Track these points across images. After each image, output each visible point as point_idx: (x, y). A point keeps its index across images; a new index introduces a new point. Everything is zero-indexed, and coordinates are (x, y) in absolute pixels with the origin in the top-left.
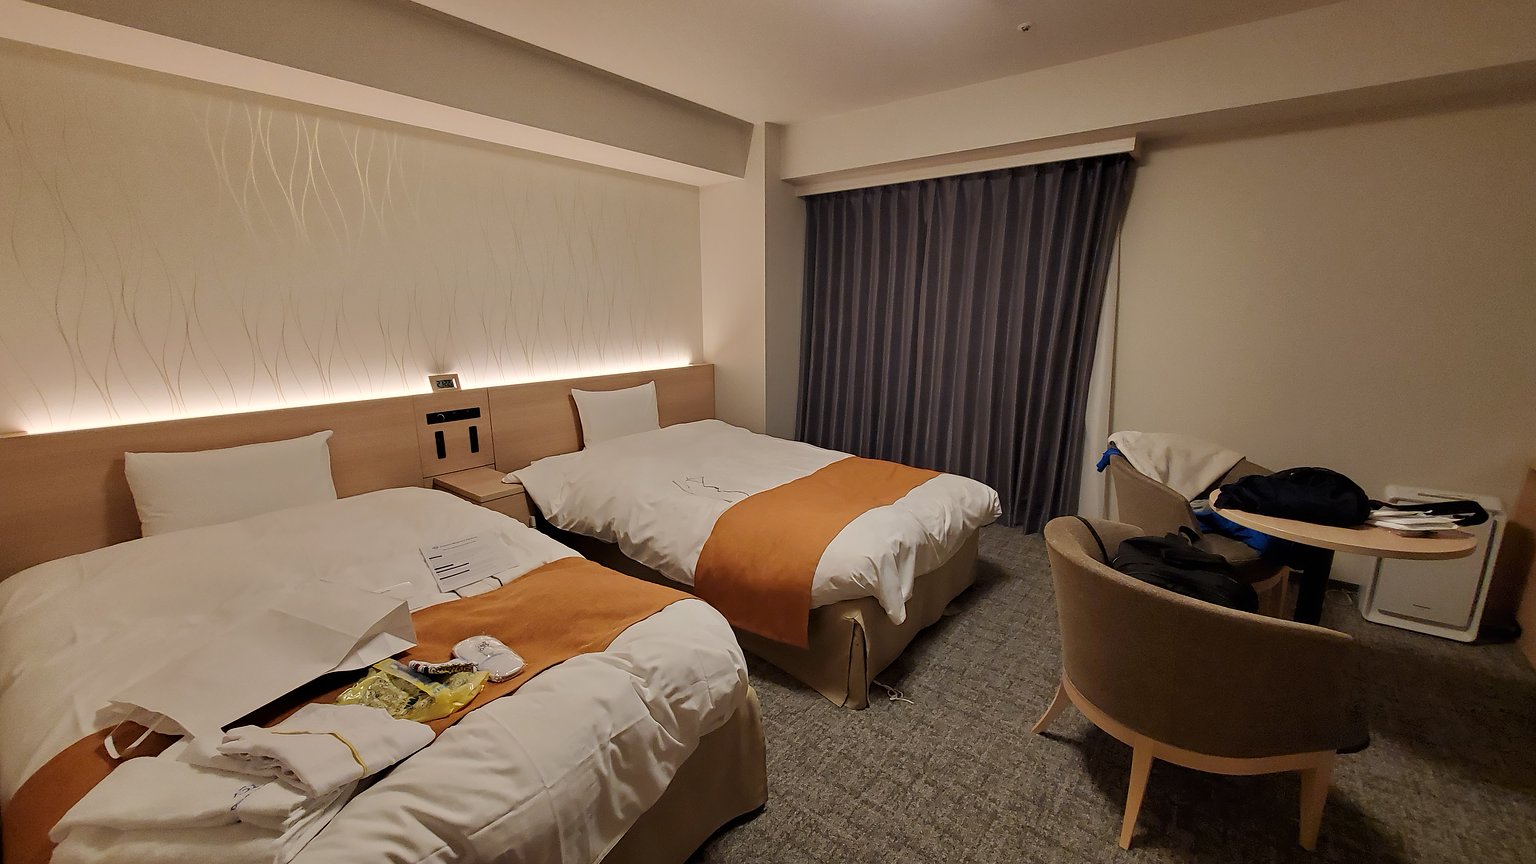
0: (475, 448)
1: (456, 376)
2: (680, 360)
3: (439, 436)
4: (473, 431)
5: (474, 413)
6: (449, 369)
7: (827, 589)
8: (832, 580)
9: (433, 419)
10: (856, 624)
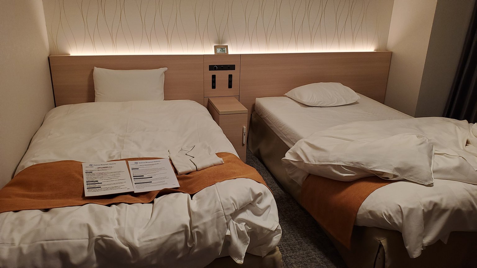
0: (230, 86)
1: (227, 47)
2: (370, 48)
3: (214, 77)
4: (230, 76)
5: (232, 67)
6: (225, 42)
7: (366, 216)
8: (370, 212)
9: (212, 68)
10: (381, 245)
